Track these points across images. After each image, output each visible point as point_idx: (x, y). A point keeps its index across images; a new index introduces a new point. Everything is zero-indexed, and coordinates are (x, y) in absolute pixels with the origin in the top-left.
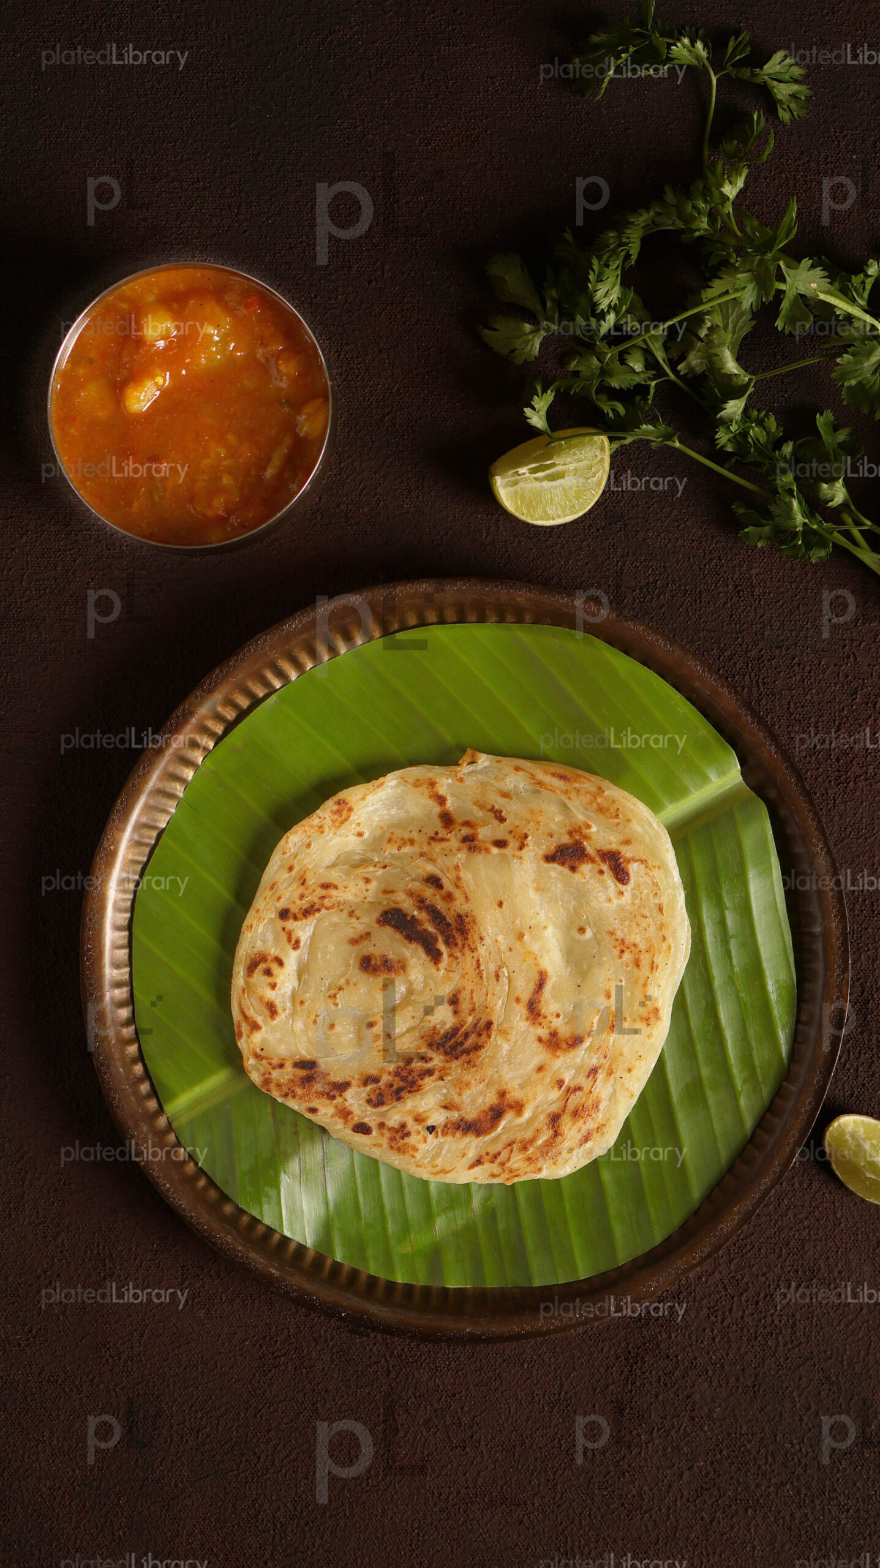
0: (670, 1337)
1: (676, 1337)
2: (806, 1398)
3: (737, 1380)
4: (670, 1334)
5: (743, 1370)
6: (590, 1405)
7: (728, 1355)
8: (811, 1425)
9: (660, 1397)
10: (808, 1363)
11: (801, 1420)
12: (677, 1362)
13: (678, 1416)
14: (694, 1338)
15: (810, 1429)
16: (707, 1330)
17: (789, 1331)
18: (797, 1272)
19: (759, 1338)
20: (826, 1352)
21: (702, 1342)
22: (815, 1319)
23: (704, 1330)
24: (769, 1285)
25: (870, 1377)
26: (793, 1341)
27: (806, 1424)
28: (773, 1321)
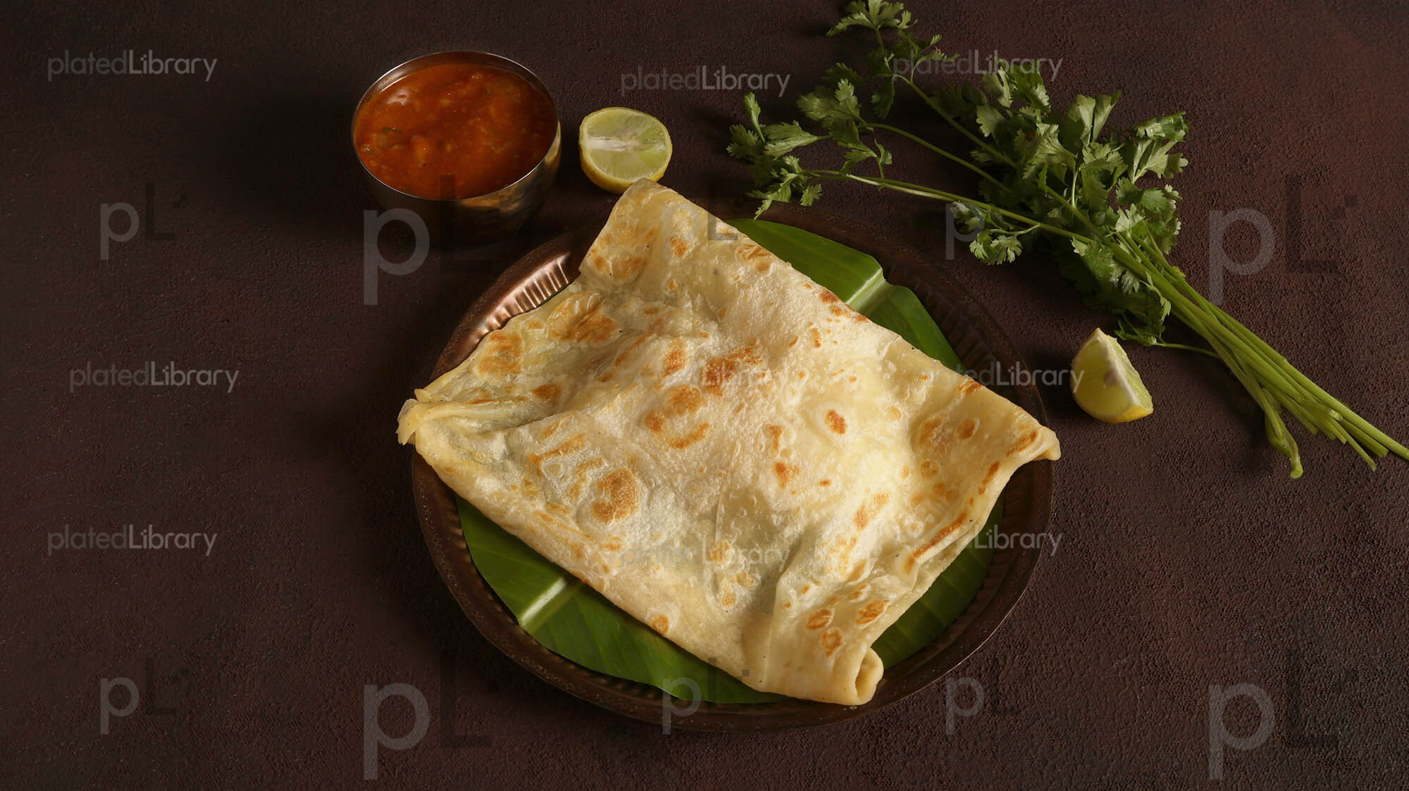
0: (907, 710)
1: (913, 709)
2: (1042, 754)
3: (976, 743)
4: (907, 708)
5: (979, 734)
6: (844, 778)
7: (962, 722)
8: (1051, 779)
9: (908, 764)
10: (1036, 723)
11: (1041, 773)
12: (918, 732)
13: (927, 781)
14: (929, 710)
15: (1051, 783)
16: (940, 702)
17: (1013, 696)
18: (1010, 647)
19: (988, 706)
20: (1050, 712)
21: (937, 713)
22: (1034, 685)
23: (937, 702)
24: (988, 660)
25: (1095, 730)
26: (1018, 706)
27: (1047, 778)
28: (997, 690)
